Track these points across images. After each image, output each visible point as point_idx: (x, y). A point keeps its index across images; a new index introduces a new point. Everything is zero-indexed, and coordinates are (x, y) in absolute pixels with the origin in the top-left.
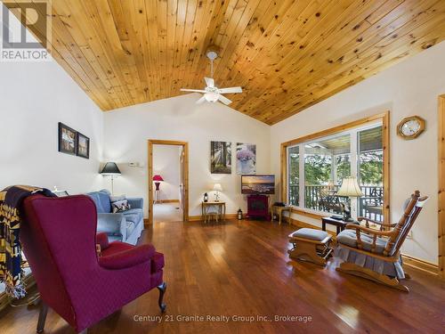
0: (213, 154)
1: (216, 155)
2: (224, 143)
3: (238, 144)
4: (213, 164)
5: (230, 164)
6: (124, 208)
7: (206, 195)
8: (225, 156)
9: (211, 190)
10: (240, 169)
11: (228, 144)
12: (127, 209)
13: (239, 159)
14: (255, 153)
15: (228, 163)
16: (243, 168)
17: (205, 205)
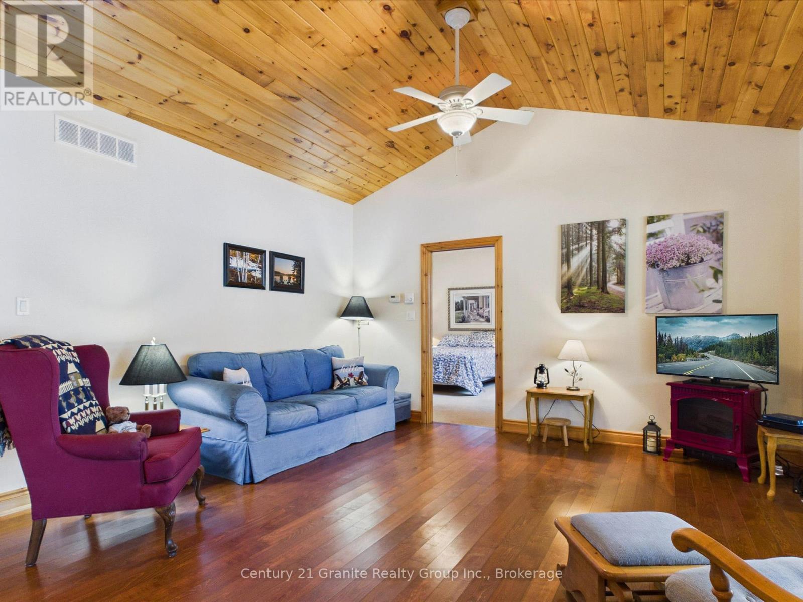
0: (566, 258)
1: (575, 262)
2: (601, 226)
3: (651, 220)
4: (567, 287)
5: (621, 282)
6: (352, 382)
7: (541, 369)
8: (603, 260)
9: (555, 357)
10: (658, 296)
11: (613, 225)
12: (360, 384)
13: (653, 265)
14: (719, 238)
15: (613, 279)
16: (668, 291)
17: (539, 395)
